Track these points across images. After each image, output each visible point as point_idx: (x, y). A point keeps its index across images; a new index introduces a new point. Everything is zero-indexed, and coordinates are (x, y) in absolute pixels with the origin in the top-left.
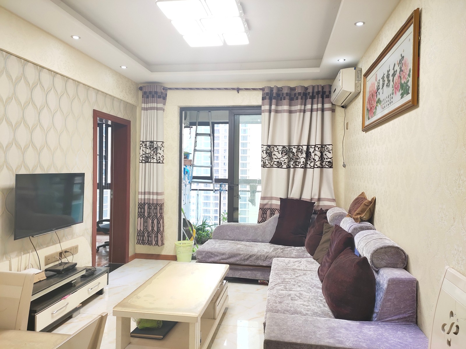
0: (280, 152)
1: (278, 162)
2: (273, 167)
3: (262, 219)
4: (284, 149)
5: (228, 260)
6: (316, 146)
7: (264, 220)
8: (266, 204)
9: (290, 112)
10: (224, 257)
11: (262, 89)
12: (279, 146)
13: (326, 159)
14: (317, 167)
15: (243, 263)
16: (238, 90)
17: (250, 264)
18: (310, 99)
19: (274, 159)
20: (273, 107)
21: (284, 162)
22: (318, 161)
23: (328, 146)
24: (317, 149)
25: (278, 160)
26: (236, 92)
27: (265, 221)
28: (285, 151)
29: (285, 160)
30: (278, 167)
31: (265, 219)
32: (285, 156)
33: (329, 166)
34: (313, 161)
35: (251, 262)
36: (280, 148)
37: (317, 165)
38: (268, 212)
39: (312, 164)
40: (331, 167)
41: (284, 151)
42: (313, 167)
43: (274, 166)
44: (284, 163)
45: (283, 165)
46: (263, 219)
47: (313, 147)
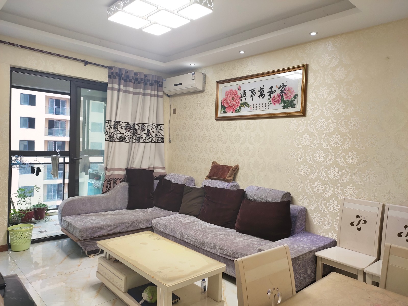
8: (111, 175)
13: (159, 135)
14: (154, 142)
16: (86, 63)
20: (122, 87)
21: (128, 137)
22: (155, 137)
23: (161, 126)
24: (154, 127)
25: (121, 135)
30: (121, 141)
32: (129, 132)
34: (151, 137)
36: (124, 124)
38: (112, 183)
39: (150, 140)
40: (163, 142)
41: (128, 127)
46: (108, 189)
47: (151, 125)
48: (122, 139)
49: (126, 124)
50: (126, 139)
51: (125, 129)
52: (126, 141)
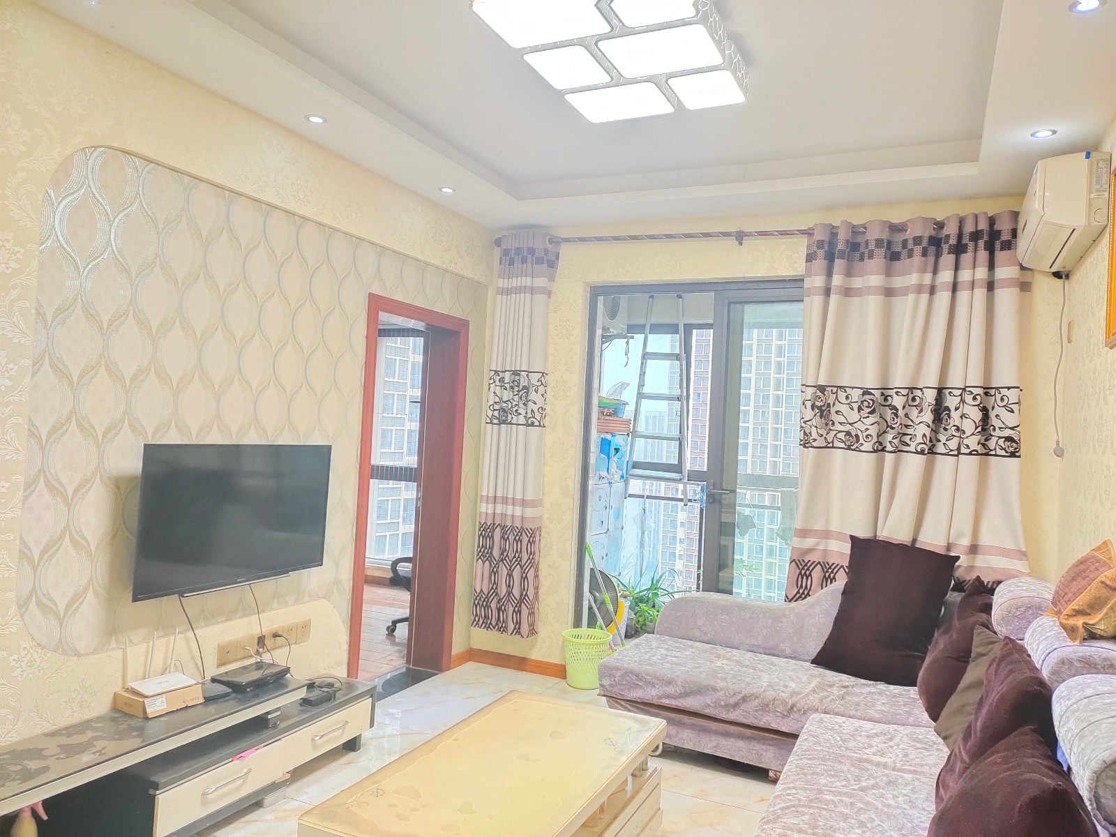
0: (855, 406)
1: (848, 433)
2: (833, 447)
3: (798, 592)
4: (867, 397)
5: (681, 700)
6: (968, 389)
7: (803, 593)
8: (810, 551)
9: (889, 292)
10: (671, 690)
11: (808, 233)
12: (853, 388)
13: (1000, 428)
14: (967, 451)
15: (724, 716)
16: (740, 237)
17: (745, 721)
18: (949, 253)
19: (836, 424)
20: (837, 280)
21: (865, 434)
22: (973, 434)
23: (1004, 391)
24: (969, 398)
25: (848, 428)
26: (732, 242)
27: (805, 597)
28: (869, 403)
29: (867, 429)
30: (849, 448)
31: (806, 592)
32: (868, 417)
33: (1007, 452)
34: (954, 433)
35: (745, 717)
36: (856, 395)
37: (968, 447)
38: (817, 574)
39: (953, 444)
40: (1013, 455)
41: (866, 404)
42: (956, 453)
43: (837, 444)
44: (867, 437)
45: (864, 442)
46: (801, 591)
47: (958, 392)
48: (852, 442)
49: (861, 392)
50: (861, 441)
51: (860, 409)
52: (862, 448)
